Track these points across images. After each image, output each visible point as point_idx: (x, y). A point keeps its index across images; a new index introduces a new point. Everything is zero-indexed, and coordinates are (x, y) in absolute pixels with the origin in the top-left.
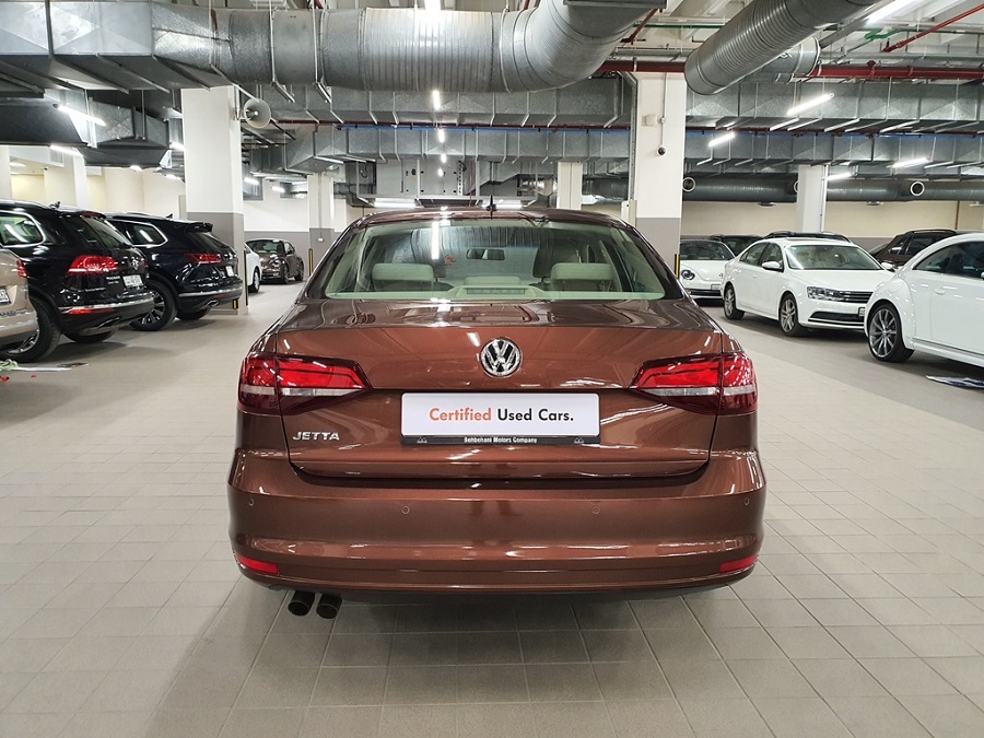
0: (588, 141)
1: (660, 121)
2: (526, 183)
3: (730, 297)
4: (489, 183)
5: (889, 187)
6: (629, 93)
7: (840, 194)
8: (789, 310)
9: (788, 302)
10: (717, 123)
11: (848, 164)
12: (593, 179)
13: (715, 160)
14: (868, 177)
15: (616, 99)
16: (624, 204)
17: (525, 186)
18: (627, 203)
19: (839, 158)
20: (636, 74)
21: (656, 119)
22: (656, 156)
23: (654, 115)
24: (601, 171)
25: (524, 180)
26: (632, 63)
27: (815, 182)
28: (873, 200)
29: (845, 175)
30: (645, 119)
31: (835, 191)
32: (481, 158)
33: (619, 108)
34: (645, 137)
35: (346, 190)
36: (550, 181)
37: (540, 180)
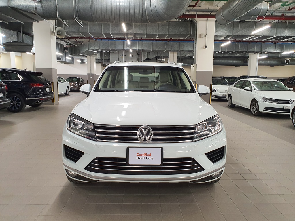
0: (179, 45)
1: (205, 36)
2: (159, 59)
3: (230, 99)
4: (147, 59)
5: (278, 61)
6: (194, 26)
7: (262, 63)
8: (255, 106)
9: (254, 103)
10: (225, 38)
11: (266, 53)
12: (181, 58)
13: (222, 51)
14: (271, 57)
15: (189, 29)
16: (192, 66)
17: (159, 60)
18: (193, 65)
19: (264, 51)
20: (197, 19)
21: (204, 35)
22: (204, 48)
23: (203, 34)
24: (183, 55)
25: (159, 58)
26: (195, 15)
27: (255, 59)
28: (272, 65)
29: (265, 57)
30: (200, 36)
31: (261, 62)
32: (143, 50)
33: (190, 32)
34: (200, 42)
35: (100, 61)
36: (167, 59)
37: (164, 58)
